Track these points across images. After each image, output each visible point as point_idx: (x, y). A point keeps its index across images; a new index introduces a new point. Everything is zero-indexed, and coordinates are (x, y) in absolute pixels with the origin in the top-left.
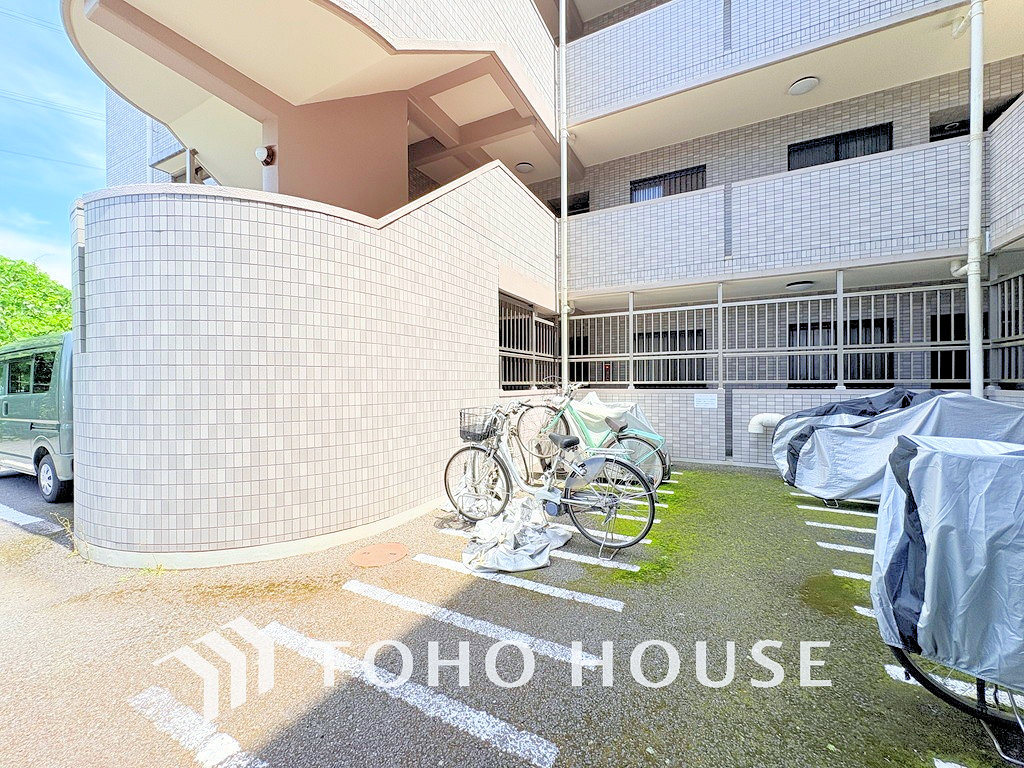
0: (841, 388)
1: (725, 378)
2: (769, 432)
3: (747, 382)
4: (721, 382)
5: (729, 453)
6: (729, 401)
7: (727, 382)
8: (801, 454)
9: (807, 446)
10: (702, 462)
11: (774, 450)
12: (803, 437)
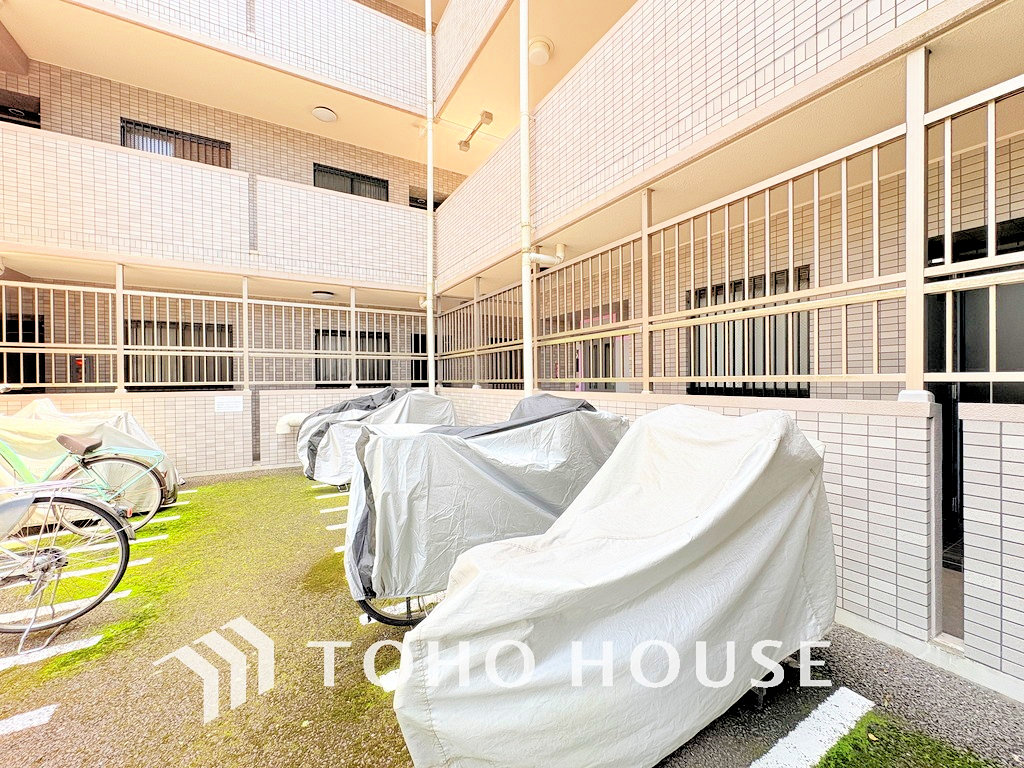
0: (354, 387)
1: (251, 379)
2: (295, 431)
3: (274, 382)
4: (246, 383)
5: (256, 457)
6: (256, 401)
7: (254, 383)
8: (319, 449)
9: (324, 441)
10: (225, 472)
11: (298, 448)
12: (320, 433)
